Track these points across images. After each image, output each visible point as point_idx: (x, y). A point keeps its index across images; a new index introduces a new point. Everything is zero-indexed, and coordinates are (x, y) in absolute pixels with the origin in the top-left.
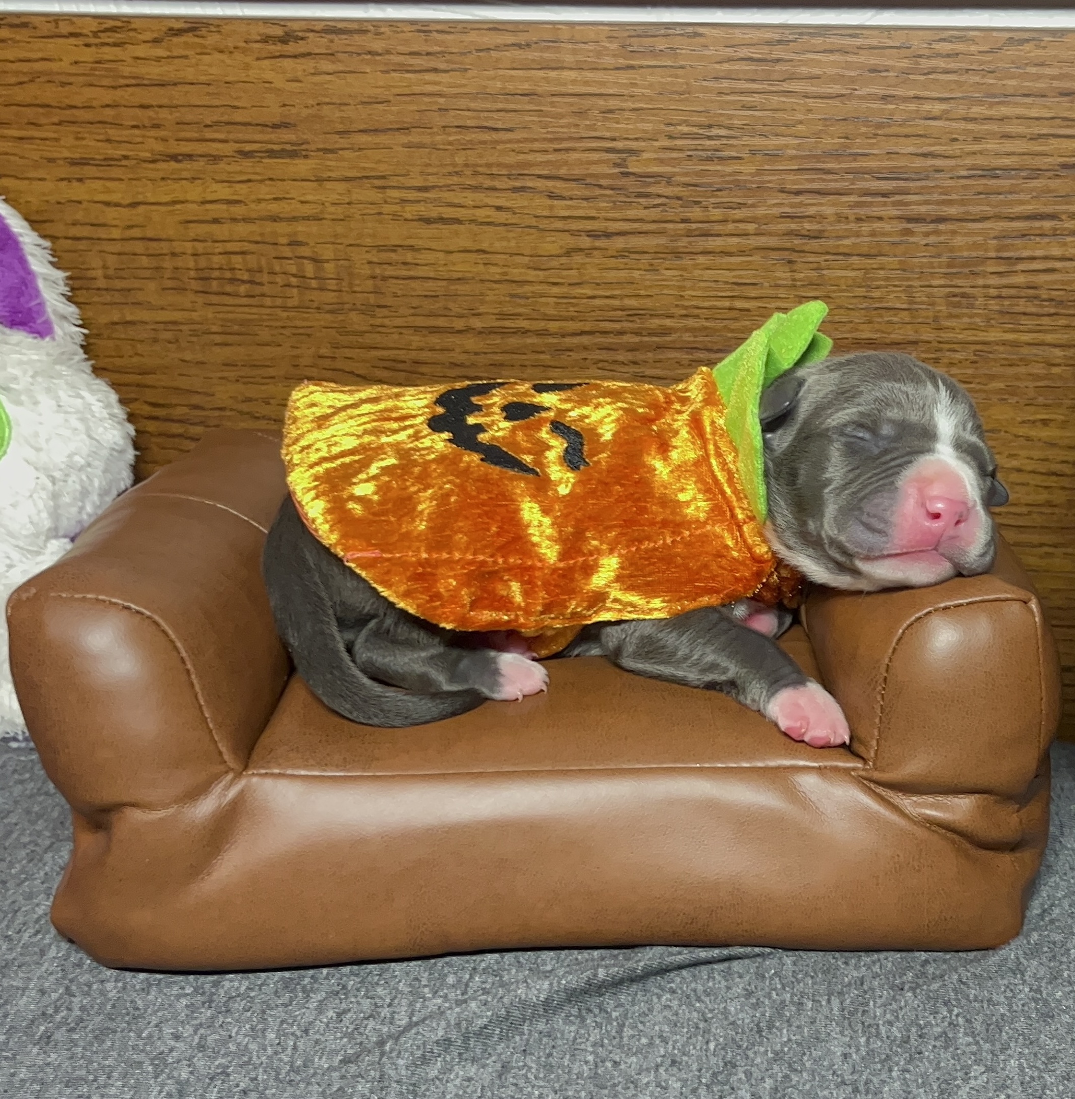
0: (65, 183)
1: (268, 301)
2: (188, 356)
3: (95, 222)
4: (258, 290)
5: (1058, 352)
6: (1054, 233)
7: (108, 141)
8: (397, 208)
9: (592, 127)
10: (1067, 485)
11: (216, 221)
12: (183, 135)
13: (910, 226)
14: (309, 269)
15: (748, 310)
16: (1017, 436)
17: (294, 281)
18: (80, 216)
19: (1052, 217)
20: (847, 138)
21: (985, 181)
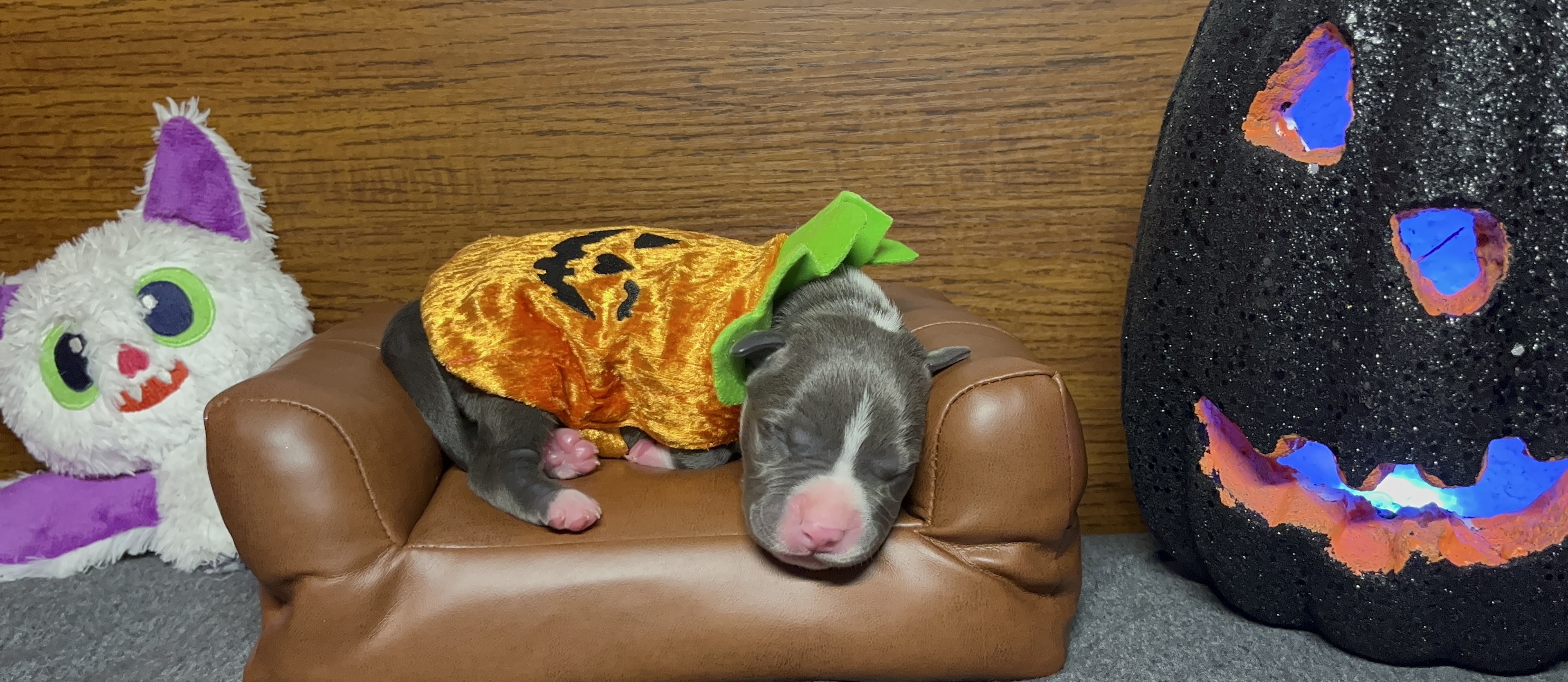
1: (411, 206)
2: (346, 254)
3: (270, 148)
4: (404, 197)
5: (1054, 214)
6: (1046, 117)
7: (281, 82)
8: (515, 125)
9: (670, 52)
10: (1068, 324)
11: (368, 142)
12: (341, 74)
13: (929, 117)
14: (445, 178)
15: (801, 192)
16: (1024, 285)
18: (258, 144)
19: (1042, 104)
20: (876, 49)
21: (987, 78)
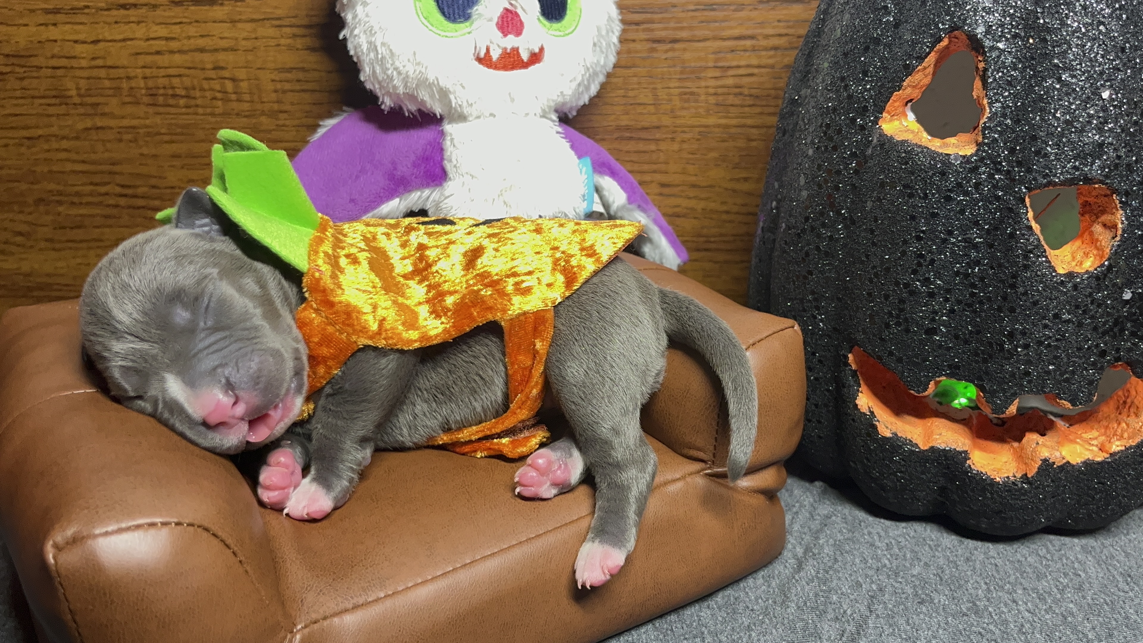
0: (43, 28)
1: (200, 111)
2: (145, 151)
3: (68, 55)
6: (754, 49)
11: (158, 53)
14: (229, 86)
17: (219, 95)
18: (56, 51)
19: (752, 37)
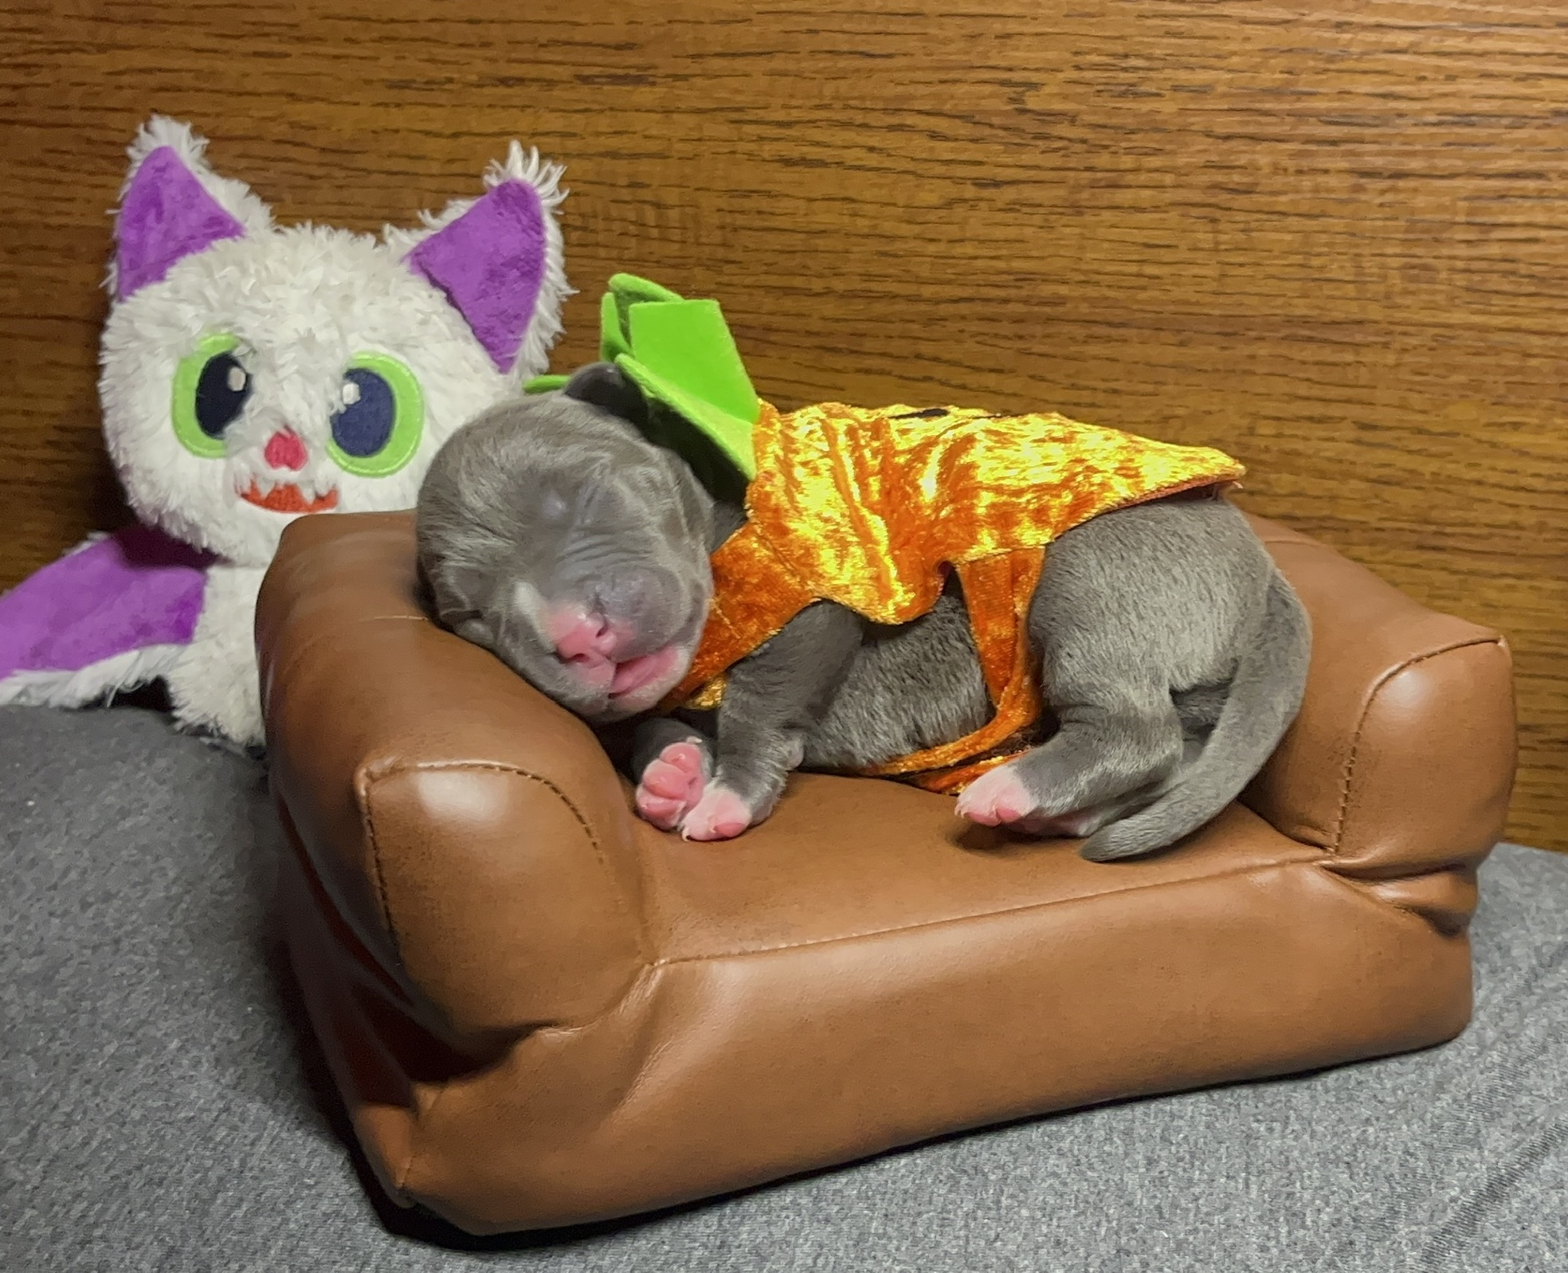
0: (381, 109)
3: (414, 154)
4: (591, 238)
5: (1536, 340)
6: (1541, 195)
7: (431, 60)
8: (752, 147)
9: (985, 55)
10: (1539, 505)
12: (514, 55)
13: (1363, 181)
14: (650, 215)
15: (1157, 277)
16: (1480, 441)
17: (632, 229)
20: (1290, 73)
21: (1456, 130)
